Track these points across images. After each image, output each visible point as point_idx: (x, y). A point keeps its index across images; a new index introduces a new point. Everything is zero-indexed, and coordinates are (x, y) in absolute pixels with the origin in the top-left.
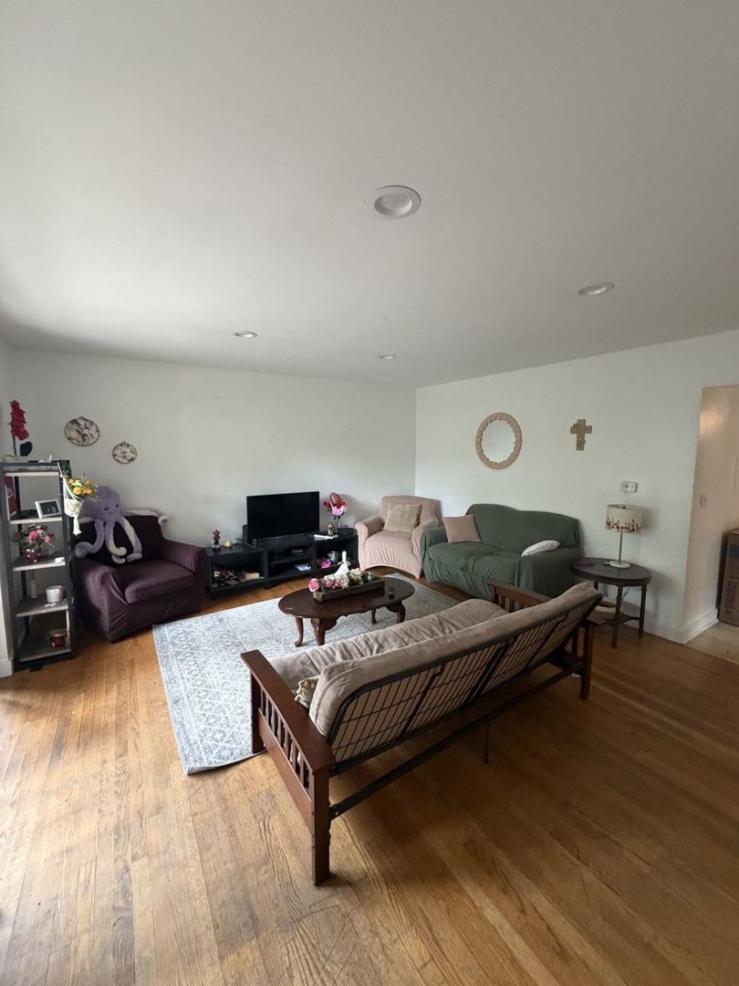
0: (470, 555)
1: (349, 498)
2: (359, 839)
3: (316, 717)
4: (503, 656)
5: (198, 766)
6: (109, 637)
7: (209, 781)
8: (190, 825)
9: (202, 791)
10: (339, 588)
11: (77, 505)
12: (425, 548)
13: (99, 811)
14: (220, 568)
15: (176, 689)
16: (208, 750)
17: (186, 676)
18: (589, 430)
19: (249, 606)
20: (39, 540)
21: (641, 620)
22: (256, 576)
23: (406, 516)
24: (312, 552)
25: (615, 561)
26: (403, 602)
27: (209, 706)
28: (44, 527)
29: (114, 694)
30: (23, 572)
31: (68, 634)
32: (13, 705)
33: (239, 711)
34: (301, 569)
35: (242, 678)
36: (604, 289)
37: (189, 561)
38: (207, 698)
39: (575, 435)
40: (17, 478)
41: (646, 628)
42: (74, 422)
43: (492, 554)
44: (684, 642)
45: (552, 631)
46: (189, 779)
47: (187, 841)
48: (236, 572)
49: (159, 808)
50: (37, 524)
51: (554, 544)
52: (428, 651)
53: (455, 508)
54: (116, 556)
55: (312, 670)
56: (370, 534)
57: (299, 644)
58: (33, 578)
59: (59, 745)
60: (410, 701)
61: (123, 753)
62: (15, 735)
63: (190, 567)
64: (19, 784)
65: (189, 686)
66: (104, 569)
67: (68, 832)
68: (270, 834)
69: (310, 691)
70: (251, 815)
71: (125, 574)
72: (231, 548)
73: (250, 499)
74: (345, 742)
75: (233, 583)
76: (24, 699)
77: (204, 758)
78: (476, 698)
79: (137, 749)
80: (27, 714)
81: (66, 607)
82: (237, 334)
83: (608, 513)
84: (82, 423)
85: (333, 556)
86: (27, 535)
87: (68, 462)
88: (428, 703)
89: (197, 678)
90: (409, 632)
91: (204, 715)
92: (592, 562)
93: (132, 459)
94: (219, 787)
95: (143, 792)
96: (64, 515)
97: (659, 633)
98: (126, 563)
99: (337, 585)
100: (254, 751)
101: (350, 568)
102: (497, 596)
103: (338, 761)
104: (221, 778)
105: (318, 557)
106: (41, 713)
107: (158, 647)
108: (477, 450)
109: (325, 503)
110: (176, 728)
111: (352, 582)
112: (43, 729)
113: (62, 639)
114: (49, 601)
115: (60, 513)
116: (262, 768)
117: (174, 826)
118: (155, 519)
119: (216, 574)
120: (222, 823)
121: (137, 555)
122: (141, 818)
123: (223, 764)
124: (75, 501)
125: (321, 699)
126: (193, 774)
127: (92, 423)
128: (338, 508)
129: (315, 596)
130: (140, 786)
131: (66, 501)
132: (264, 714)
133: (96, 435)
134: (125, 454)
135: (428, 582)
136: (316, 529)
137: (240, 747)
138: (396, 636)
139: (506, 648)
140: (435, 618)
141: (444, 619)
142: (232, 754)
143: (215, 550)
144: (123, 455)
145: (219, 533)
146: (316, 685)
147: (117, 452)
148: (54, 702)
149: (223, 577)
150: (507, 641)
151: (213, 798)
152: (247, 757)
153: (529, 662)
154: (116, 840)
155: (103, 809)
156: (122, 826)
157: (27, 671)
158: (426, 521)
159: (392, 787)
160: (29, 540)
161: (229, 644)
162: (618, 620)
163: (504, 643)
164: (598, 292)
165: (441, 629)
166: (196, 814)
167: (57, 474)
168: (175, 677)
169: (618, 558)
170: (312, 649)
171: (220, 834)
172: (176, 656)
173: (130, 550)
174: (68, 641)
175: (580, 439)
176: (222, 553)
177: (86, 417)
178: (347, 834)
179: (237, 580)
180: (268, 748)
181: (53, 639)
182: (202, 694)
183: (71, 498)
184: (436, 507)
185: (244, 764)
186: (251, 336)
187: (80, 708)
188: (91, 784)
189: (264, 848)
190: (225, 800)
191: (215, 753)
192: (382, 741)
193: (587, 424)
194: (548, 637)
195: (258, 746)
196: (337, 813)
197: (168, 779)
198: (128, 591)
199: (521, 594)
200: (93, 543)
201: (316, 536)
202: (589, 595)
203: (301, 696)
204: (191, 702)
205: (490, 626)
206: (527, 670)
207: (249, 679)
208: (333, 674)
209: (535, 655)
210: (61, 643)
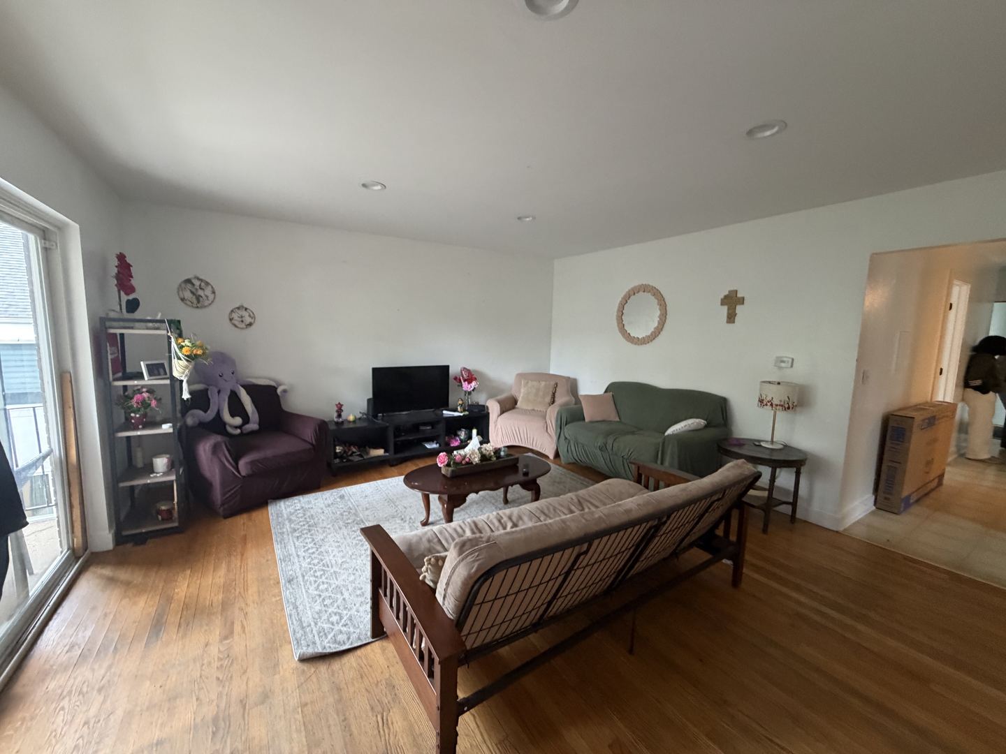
0: (608, 434)
1: (481, 374)
2: (489, 736)
3: (444, 597)
4: (653, 536)
5: (310, 651)
6: (221, 511)
7: (323, 668)
8: (299, 717)
9: (315, 680)
10: (470, 463)
11: (186, 367)
12: (561, 427)
13: (197, 699)
14: (342, 443)
15: (289, 568)
16: (323, 633)
17: (301, 553)
18: (742, 301)
19: (373, 484)
20: (145, 405)
21: (794, 504)
22: (380, 452)
23: (541, 393)
24: (441, 428)
25: (767, 442)
26: (538, 481)
27: (326, 586)
28: (151, 390)
29: (222, 571)
30: (128, 438)
31: (176, 506)
32: (111, 580)
33: (359, 592)
34: (428, 446)
35: (361, 557)
36: (776, 129)
37: (309, 433)
38: (323, 578)
39: (725, 308)
40: (122, 335)
41: (800, 514)
42: (188, 281)
43: (633, 433)
44: (841, 529)
45: (706, 511)
46: (300, 665)
47: (295, 735)
48: (359, 447)
49: (266, 697)
50: (143, 386)
51: (702, 422)
52: (573, 526)
53: (592, 385)
54: (231, 426)
55: (439, 548)
56: (502, 412)
57: (425, 524)
58: (139, 446)
59: (157, 625)
60: (551, 583)
61: (228, 634)
62: (110, 613)
63: (309, 439)
64: (110, 667)
65: (304, 564)
66: (216, 438)
67: (160, 722)
68: (389, 728)
69: (438, 566)
70: (368, 707)
71: (239, 445)
72: (354, 422)
73: (375, 371)
74: (477, 628)
75: (356, 459)
76: (123, 574)
77: (318, 642)
78: (621, 581)
79: (244, 631)
80: (125, 592)
81: (173, 478)
82: (364, 185)
83: (761, 390)
84: (197, 283)
85: (463, 434)
86: (132, 398)
87: (179, 322)
88: (570, 587)
89: (313, 556)
90: (546, 511)
91: (320, 596)
92: (741, 443)
93: (250, 324)
94: (333, 675)
95: (248, 679)
96: (172, 378)
97: (813, 519)
98: (242, 434)
99: (467, 460)
100: (373, 637)
101: (481, 443)
102: (640, 475)
103: (468, 648)
104: (336, 664)
105: (446, 435)
106: (141, 590)
107: (273, 523)
108: (618, 324)
109: (456, 378)
110: (288, 610)
111: (484, 458)
112: (141, 608)
113: (170, 512)
114: (156, 471)
115: (168, 375)
116: (382, 655)
117: (280, 717)
118: (275, 389)
119: (338, 449)
120: (335, 716)
121: (253, 426)
122: (244, 709)
123: (338, 650)
124: (184, 363)
125: (450, 577)
126: (305, 660)
127: (207, 284)
128: (470, 382)
129: (443, 471)
130: (245, 672)
131: (175, 362)
132: (385, 595)
133: (211, 297)
134: (242, 318)
135: (563, 462)
136: (446, 405)
137: (358, 631)
138: (532, 515)
139: (657, 528)
140: (574, 498)
141: (582, 498)
142: (349, 639)
143: (337, 423)
144: (240, 319)
145: (342, 405)
146: (444, 562)
147: (235, 316)
148: (156, 578)
149: (345, 452)
150: (660, 519)
151: (326, 687)
152: (364, 642)
153: (678, 546)
154: (214, 733)
155: (202, 697)
156: (221, 716)
157: (129, 546)
158: (561, 399)
159: (528, 681)
160: (134, 402)
161: (349, 521)
162: (770, 504)
163: (656, 521)
164: (768, 133)
165: (580, 508)
166: (306, 704)
167: (165, 332)
168: (290, 555)
169: (770, 439)
170: (440, 527)
171: (333, 728)
172: (292, 533)
173: (246, 420)
174: (176, 514)
175: (730, 311)
176: (346, 426)
177: (201, 277)
178: (477, 731)
179: (361, 456)
180: (388, 633)
181: (159, 512)
182: (318, 574)
183: (179, 358)
184: (573, 385)
185: (363, 650)
186: (379, 187)
187: (184, 586)
188: (190, 669)
189: (381, 746)
190: (339, 689)
191: (329, 637)
192: (518, 628)
193: (739, 295)
194: (701, 516)
195: (378, 631)
196: (466, 709)
197: (276, 665)
198: (242, 463)
199: (665, 473)
200: (206, 411)
201: (445, 412)
202: (747, 473)
203: (426, 575)
204: (305, 582)
205: (641, 502)
206: (675, 554)
207: (369, 558)
208: (465, 548)
209: (685, 537)
210: (169, 515)
